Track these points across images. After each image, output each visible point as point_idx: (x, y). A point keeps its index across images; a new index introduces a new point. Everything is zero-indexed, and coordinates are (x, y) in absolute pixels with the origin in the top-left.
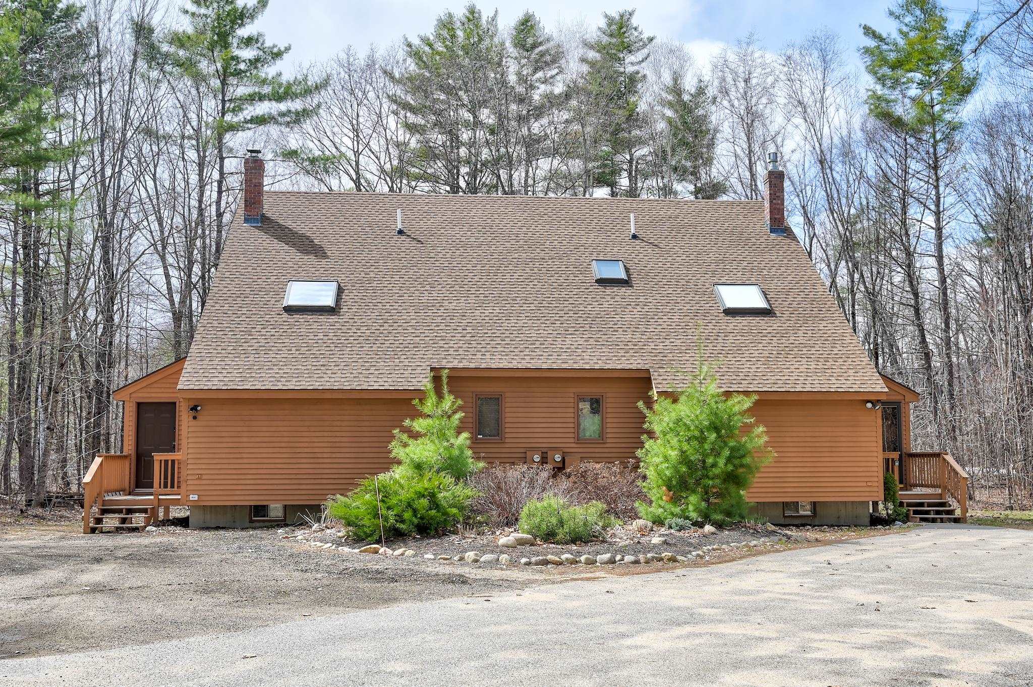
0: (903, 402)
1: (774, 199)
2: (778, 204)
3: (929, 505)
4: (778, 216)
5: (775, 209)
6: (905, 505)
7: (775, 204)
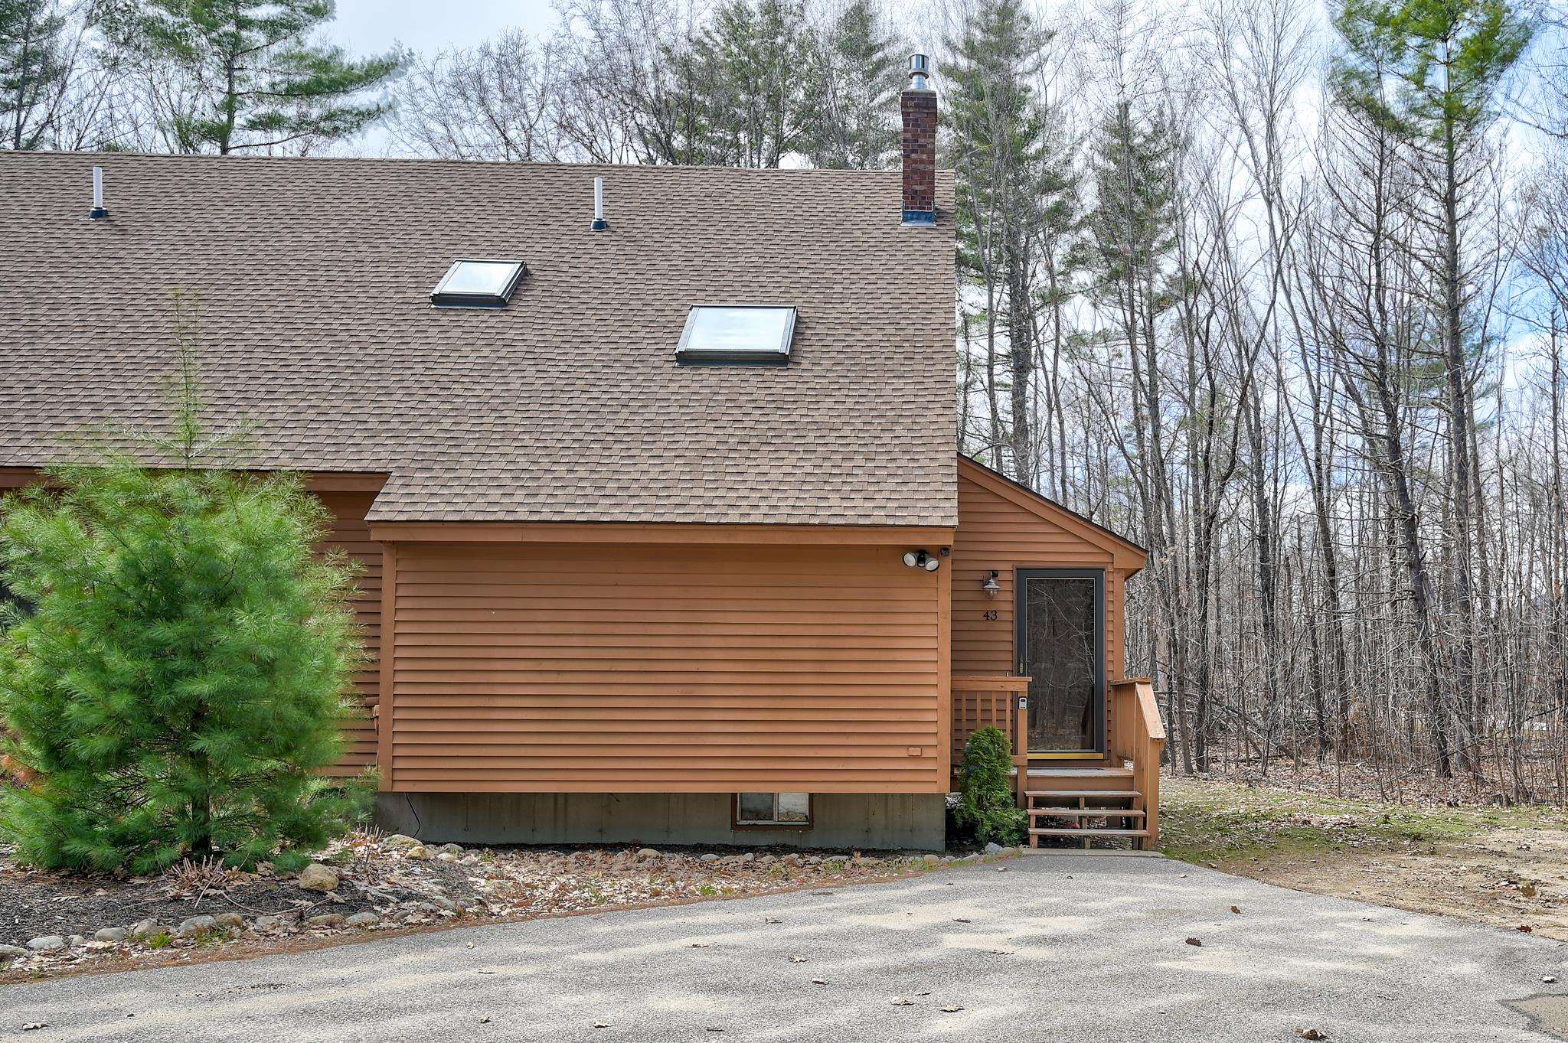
0: (1110, 568)
1: (914, 151)
2: (922, 161)
3: (1092, 803)
4: (923, 188)
5: (915, 171)
6: (1031, 802)
7: (915, 161)
